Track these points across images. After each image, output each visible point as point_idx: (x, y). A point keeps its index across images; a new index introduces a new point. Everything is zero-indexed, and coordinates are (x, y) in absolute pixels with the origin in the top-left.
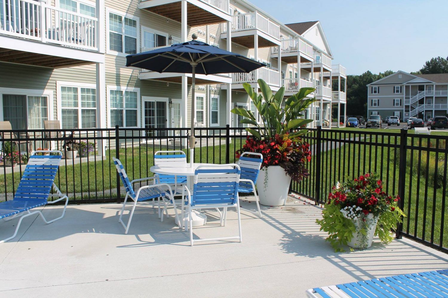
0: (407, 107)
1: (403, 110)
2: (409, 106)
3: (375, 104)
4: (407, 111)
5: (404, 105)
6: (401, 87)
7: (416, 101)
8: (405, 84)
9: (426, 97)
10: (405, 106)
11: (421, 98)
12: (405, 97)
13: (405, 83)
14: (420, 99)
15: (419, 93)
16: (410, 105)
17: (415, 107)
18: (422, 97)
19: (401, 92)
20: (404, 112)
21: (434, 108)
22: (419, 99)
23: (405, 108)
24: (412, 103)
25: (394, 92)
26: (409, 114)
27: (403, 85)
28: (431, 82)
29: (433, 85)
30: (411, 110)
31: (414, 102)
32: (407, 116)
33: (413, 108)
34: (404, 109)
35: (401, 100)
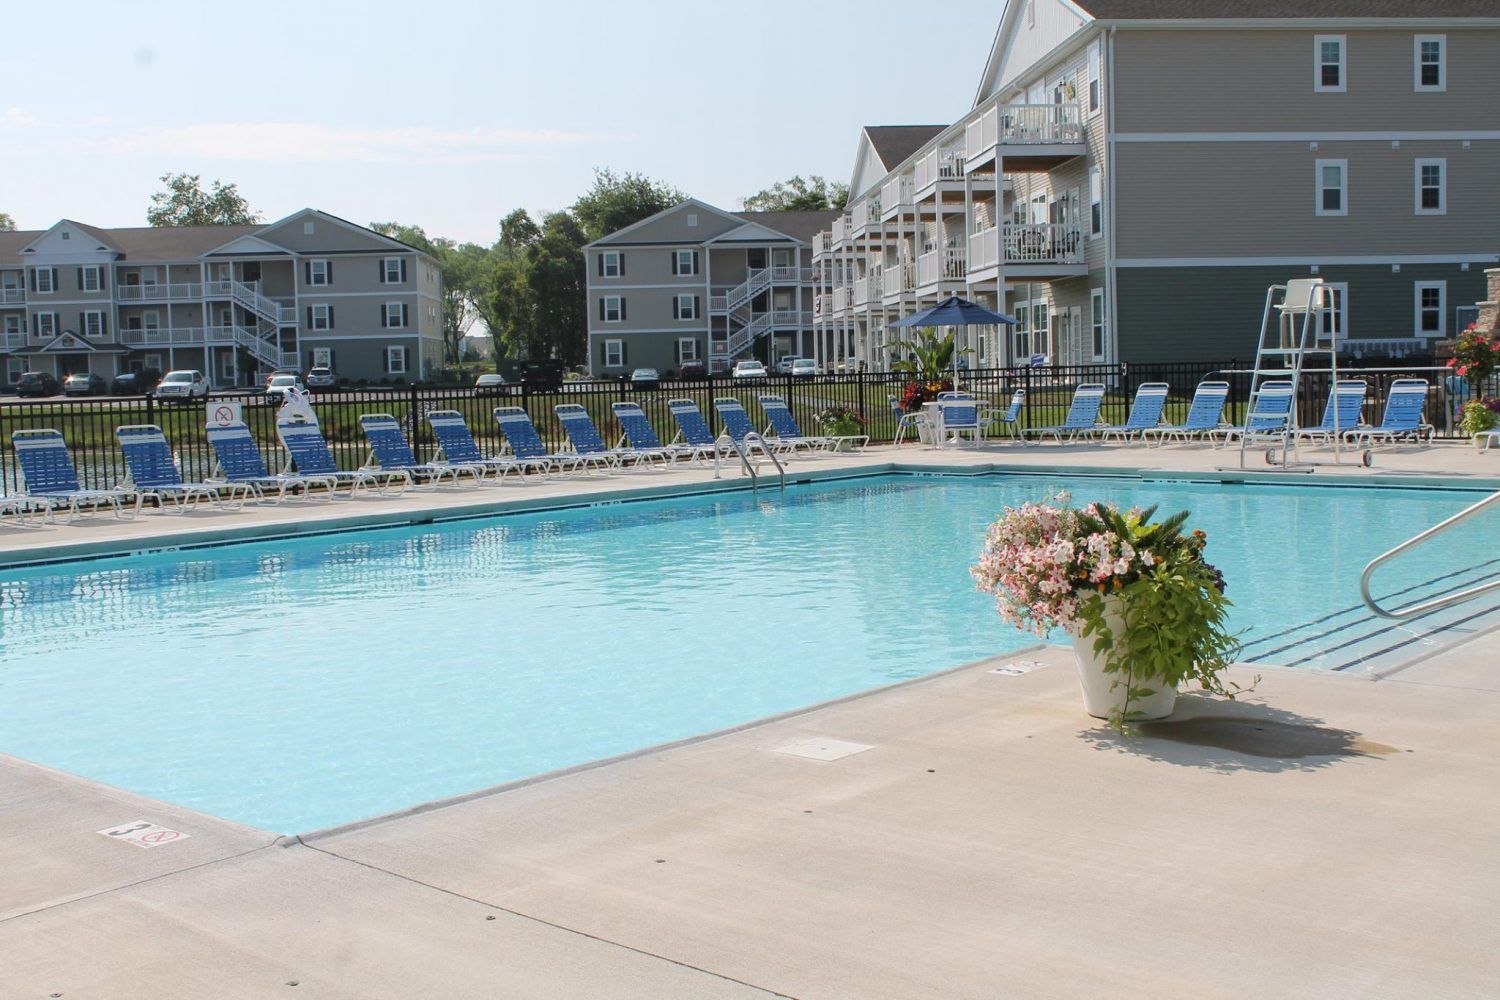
0: (718, 321)
1: (706, 333)
2: (725, 317)
3: (613, 315)
4: (719, 336)
5: (709, 315)
6: (696, 255)
7: (745, 301)
8: (708, 244)
9: (774, 288)
10: (713, 318)
11: (760, 292)
12: (712, 289)
13: (708, 239)
14: (757, 294)
15: (754, 274)
16: (727, 314)
17: (741, 323)
18: (764, 289)
19: (696, 271)
20: (710, 341)
21: (800, 323)
22: (753, 296)
23: (713, 326)
24: (734, 308)
25: (675, 272)
26: (725, 345)
27: (704, 249)
28: (789, 241)
29: (792, 251)
30: (731, 334)
31: (738, 306)
32: (720, 351)
33: (736, 326)
34: (709, 330)
35: (697, 299)
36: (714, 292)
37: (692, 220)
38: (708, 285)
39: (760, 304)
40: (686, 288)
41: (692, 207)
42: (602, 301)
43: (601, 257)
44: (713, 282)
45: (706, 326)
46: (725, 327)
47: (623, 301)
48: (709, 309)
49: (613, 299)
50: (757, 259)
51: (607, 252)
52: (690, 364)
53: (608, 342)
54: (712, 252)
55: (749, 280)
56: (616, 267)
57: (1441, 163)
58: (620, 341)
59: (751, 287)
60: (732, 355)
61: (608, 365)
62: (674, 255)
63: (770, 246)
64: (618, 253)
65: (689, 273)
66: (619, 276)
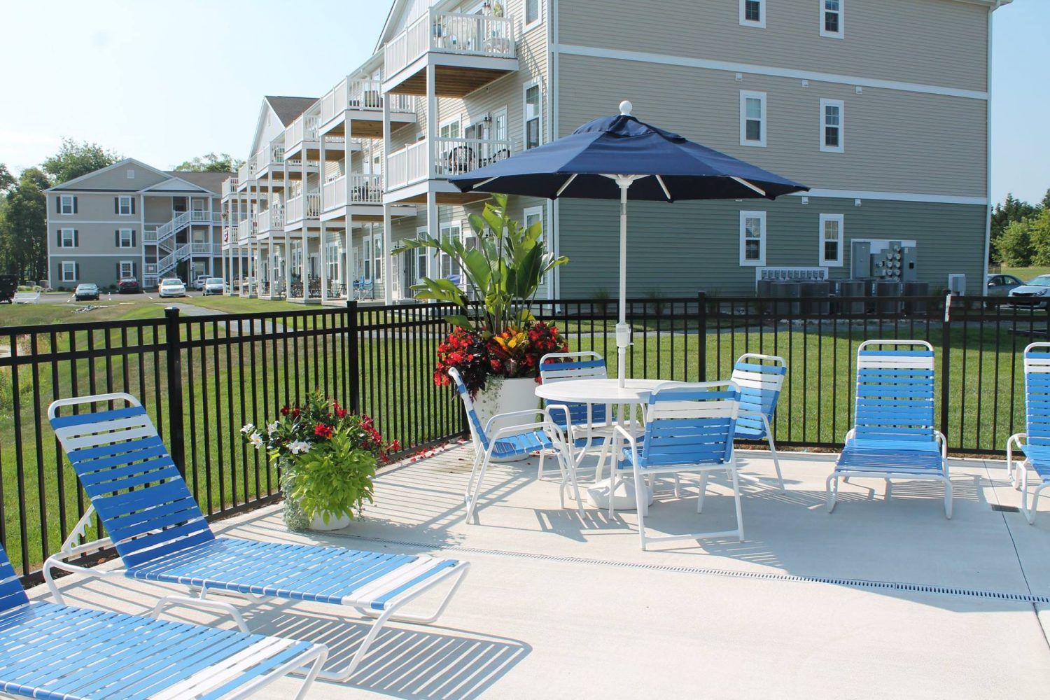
36: (147, 228)
37: (131, 174)
38: (142, 222)
39: (182, 237)
40: (125, 225)
41: (131, 164)
42: (59, 232)
43: (58, 199)
44: (146, 221)
45: (141, 253)
46: (155, 253)
47: (76, 232)
48: (143, 240)
49: (68, 232)
50: (180, 205)
51: (63, 195)
52: (127, 280)
53: (64, 263)
54: (146, 198)
55: (174, 220)
56: (70, 207)
57: (840, 104)
58: (74, 263)
59: (175, 224)
60: (161, 274)
61: (64, 280)
62: (117, 200)
63: (189, 195)
64: (72, 197)
65: (128, 213)
66: (73, 213)
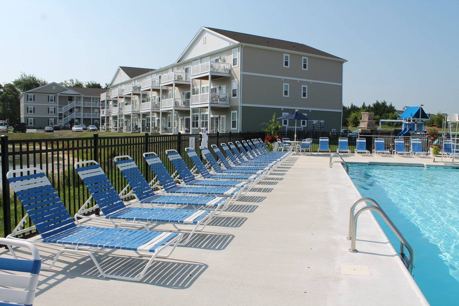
0: (60, 115)
1: (57, 117)
2: (62, 114)
3: (31, 112)
4: (60, 118)
5: (58, 113)
6: (55, 97)
7: (68, 110)
8: (58, 94)
9: (76, 107)
12: (59, 106)
15: (70, 103)
16: (63, 113)
17: (66, 115)
18: (73, 107)
19: (55, 101)
20: (58, 120)
21: (82, 116)
22: (70, 109)
25: (49, 101)
26: (62, 121)
27: (57, 95)
28: (80, 95)
29: (81, 97)
30: (64, 118)
31: (66, 111)
32: (61, 123)
33: (65, 116)
34: (58, 117)
35: (55, 108)
36: (59, 107)
37: (54, 88)
38: (58, 105)
39: (71, 111)
40: (52, 106)
41: (54, 84)
42: (28, 108)
43: (28, 96)
44: (59, 105)
45: (57, 116)
46: (62, 116)
47: (34, 108)
48: (58, 111)
49: (31, 107)
50: (71, 99)
51: (29, 95)
52: (56, 126)
53: (29, 119)
54: (59, 96)
55: (69, 105)
56: (32, 99)
57: (306, 86)
58: (33, 119)
59: (69, 106)
60: (64, 124)
61: (29, 125)
62: (49, 97)
63: (75, 96)
64: (33, 95)
65: (53, 101)
66: (33, 101)
